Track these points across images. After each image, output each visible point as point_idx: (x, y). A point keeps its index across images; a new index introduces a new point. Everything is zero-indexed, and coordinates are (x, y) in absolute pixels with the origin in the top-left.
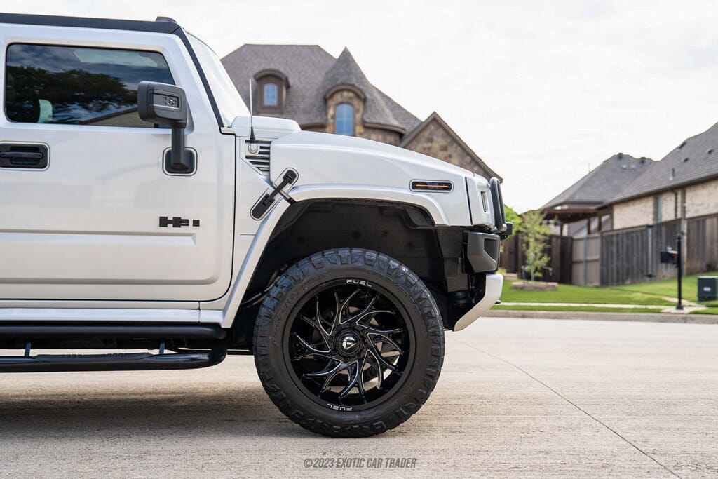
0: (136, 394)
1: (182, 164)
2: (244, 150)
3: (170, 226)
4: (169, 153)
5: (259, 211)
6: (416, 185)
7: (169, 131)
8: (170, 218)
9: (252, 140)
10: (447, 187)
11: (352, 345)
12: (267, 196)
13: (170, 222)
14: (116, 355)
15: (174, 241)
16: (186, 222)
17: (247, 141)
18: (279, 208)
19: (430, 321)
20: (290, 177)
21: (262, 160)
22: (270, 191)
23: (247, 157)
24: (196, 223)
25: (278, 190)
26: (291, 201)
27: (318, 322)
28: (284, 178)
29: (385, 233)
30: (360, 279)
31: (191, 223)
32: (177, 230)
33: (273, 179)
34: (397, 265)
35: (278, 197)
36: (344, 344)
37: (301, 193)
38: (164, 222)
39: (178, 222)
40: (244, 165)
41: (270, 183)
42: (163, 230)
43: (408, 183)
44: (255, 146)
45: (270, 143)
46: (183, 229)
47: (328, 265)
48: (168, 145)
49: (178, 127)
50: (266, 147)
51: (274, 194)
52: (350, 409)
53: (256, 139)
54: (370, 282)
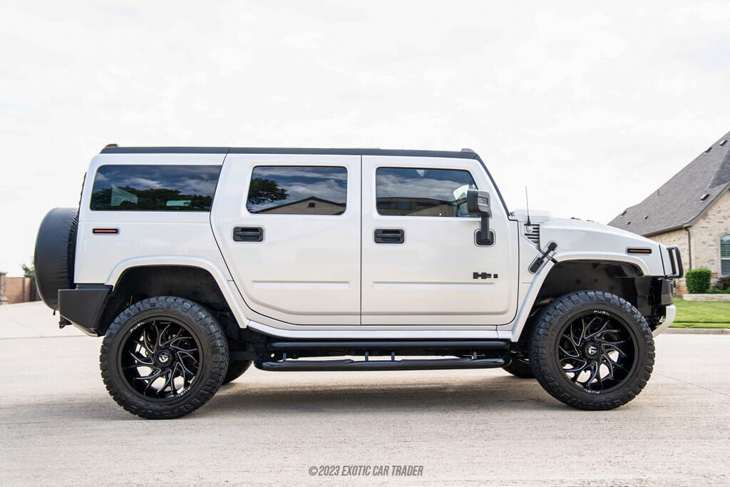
0: (411, 385)
1: (487, 239)
2: (523, 230)
3: (480, 278)
4: (479, 232)
5: (535, 268)
6: (630, 251)
7: (480, 219)
8: (480, 273)
9: (528, 224)
10: (649, 251)
11: (595, 352)
12: (539, 259)
13: (480, 276)
14: (444, 360)
15: (482, 287)
16: (489, 276)
17: (525, 225)
18: (548, 267)
19: (647, 336)
20: (553, 247)
21: (535, 236)
22: (541, 255)
23: (526, 235)
24: (496, 276)
25: (545, 255)
26: (554, 261)
27: (571, 338)
28: (549, 248)
29: (596, 280)
30: (602, 310)
31: (492, 276)
32: (484, 281)
33: (542, 248)
34: (624, 301)
35: (546, 259)
36: (590, 352)
37: (561, 255)
38: (476, 276)
39: (485, 276)
40: (524, 240)
41: (539, 250)
42: (476, 280)
43: (625, 249)
44: (531, 228)
45: (538, 225)
46: (488, 280)
47: (581, 301)
48: (478, 227)
49: (485, 216)
50: (537, 229)
51: (543, 257)
52: (598, 393)
53: (532, 223)
54: (609, 312)
